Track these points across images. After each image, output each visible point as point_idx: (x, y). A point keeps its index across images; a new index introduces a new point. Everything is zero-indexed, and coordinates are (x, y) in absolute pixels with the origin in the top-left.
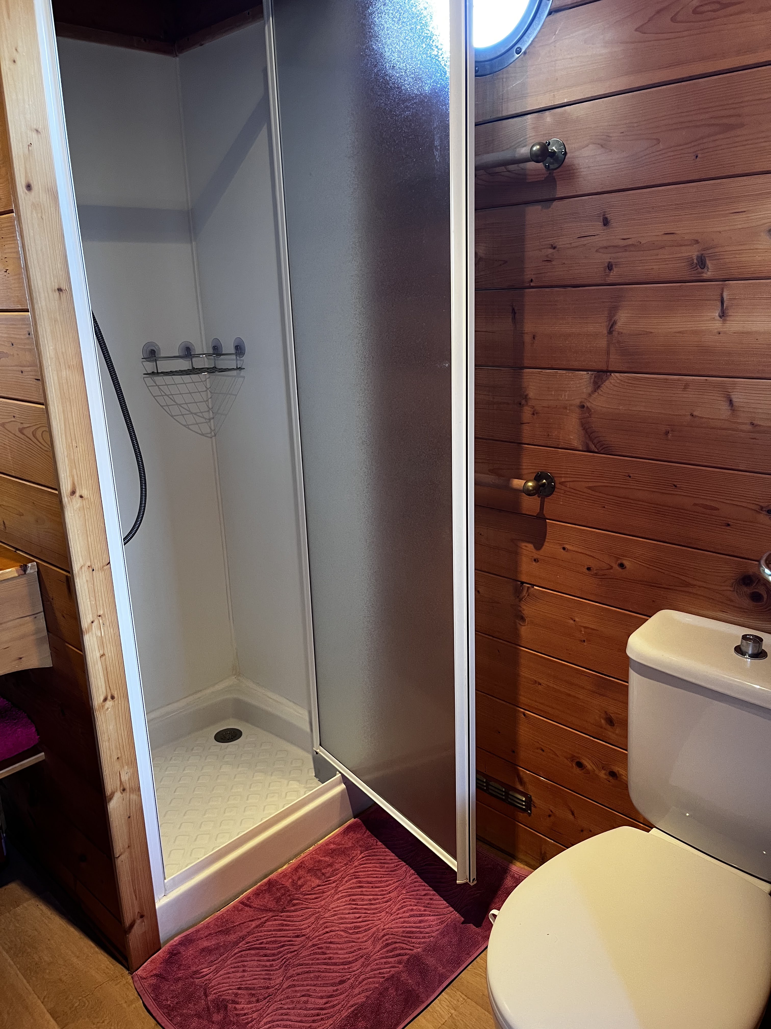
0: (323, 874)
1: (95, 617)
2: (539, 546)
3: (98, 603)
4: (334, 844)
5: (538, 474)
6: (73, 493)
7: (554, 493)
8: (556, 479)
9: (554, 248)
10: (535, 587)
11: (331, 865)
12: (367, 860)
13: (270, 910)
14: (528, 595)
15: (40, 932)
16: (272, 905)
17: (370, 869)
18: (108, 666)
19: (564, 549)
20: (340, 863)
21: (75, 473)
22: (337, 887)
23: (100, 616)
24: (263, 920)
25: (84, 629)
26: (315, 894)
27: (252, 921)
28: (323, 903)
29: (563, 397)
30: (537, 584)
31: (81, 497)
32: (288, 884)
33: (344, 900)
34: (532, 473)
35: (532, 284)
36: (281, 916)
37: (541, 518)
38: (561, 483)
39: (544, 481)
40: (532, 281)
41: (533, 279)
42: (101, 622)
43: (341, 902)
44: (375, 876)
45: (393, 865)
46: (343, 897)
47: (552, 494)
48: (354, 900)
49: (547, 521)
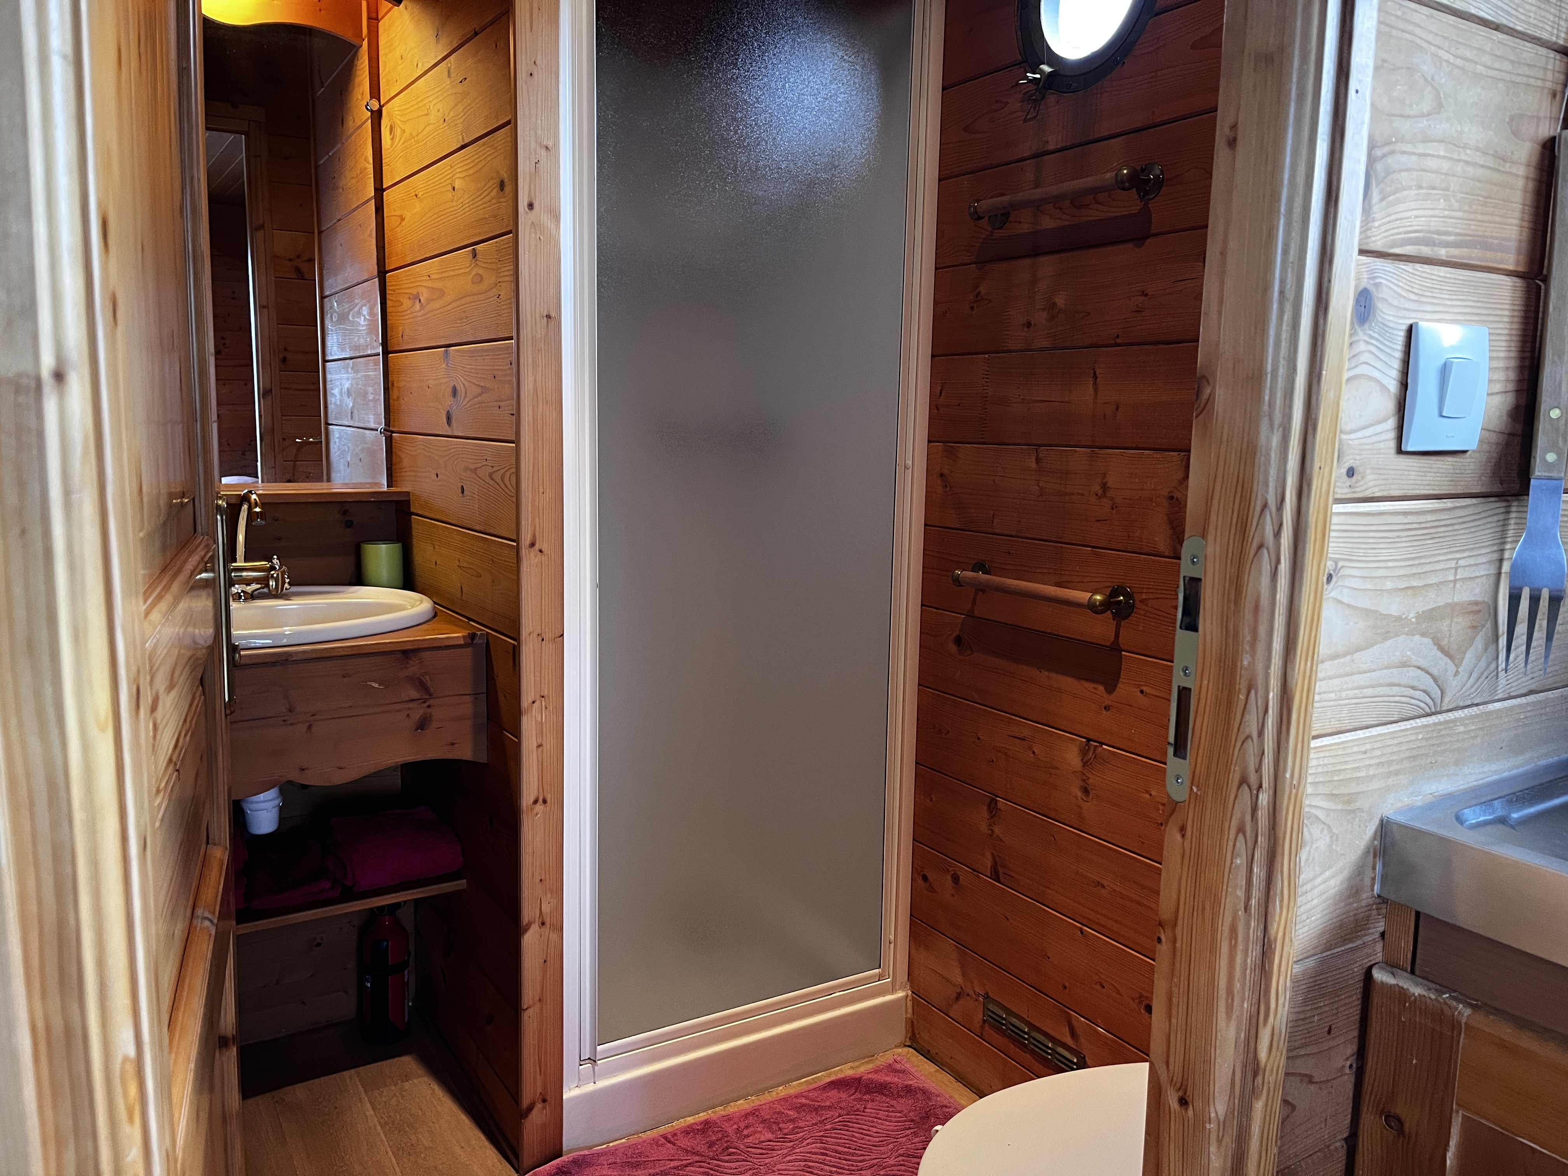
0: (780, 1129)
1: (538, 696)
2: (1110, 689)
3: (543, 680)
4: (807, 1098)
5: (1114, 587)
6: (532, 545)
7: (1133, 615)
8: (1135, 595)
9: (1146, 295)
10: (1104, 747)
11: (793, 1121)
12: (844, 1126)
13: (697, 1154)
14: (1095, 758)
15: (425, 1113)
16: (703, 1149)
17: (844, 1136)
18: (545, 760)
19: (1142, 692)
20: (807, 1121)
21: (537, 523)
22: (793, 1148)
23: (543, 697)
24: (685, 1162)
25: (523, 709)
26: (761, 1149)
27: (671, 1160)
28: (767, 1161)
29: (1148, 485)
30: (1106, 742)
31: (541, 551)
32: (731, 1130)
33: (797, 1164)
34: (1107, 587)
35: (1118, 341)
36: (709, 1164)
37: (1115, 649)
38: (1142, 601)
39: (1122, 598)
40: (1118, 337)
41: (1120, 334)
42: (543, 704)
43: (792, 1166)
44: (847, 1145)
45: (877, 1139)
46: (795, 1160)
47: (1129, 615)
48: (810, 1167)
49: (1123, 653)
